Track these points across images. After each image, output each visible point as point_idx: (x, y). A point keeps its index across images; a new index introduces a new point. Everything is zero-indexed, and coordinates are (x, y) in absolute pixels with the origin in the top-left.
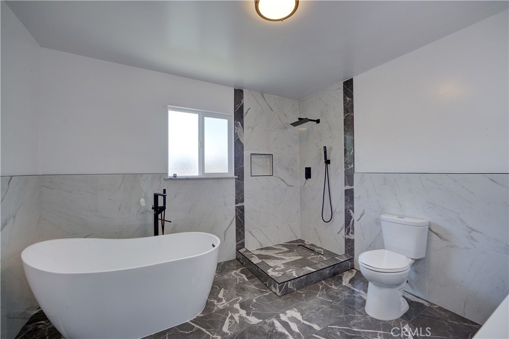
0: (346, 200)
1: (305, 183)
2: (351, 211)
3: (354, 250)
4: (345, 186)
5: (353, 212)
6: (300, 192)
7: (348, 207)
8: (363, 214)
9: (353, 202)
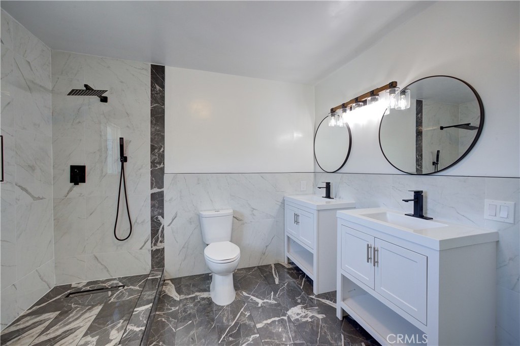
0: (153, 206)
1: (70, 190)
2: (160, 217)
3: (164, 260)
4: (152, 188)
5: (163, 217)
6: (54, 207)
7: (156, 213)
8: (175, 217)
9: (163, 205)
